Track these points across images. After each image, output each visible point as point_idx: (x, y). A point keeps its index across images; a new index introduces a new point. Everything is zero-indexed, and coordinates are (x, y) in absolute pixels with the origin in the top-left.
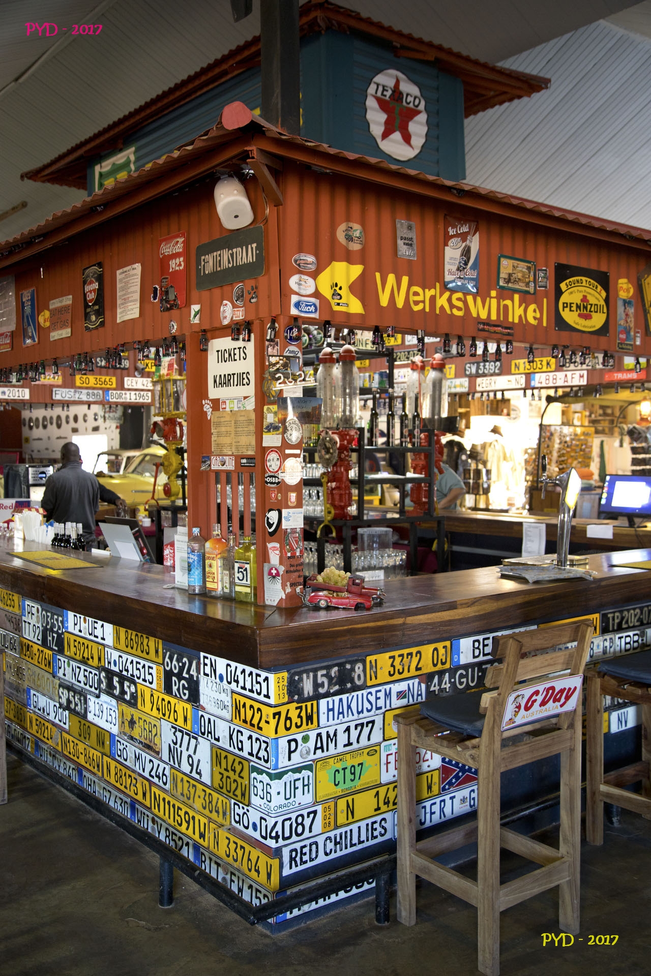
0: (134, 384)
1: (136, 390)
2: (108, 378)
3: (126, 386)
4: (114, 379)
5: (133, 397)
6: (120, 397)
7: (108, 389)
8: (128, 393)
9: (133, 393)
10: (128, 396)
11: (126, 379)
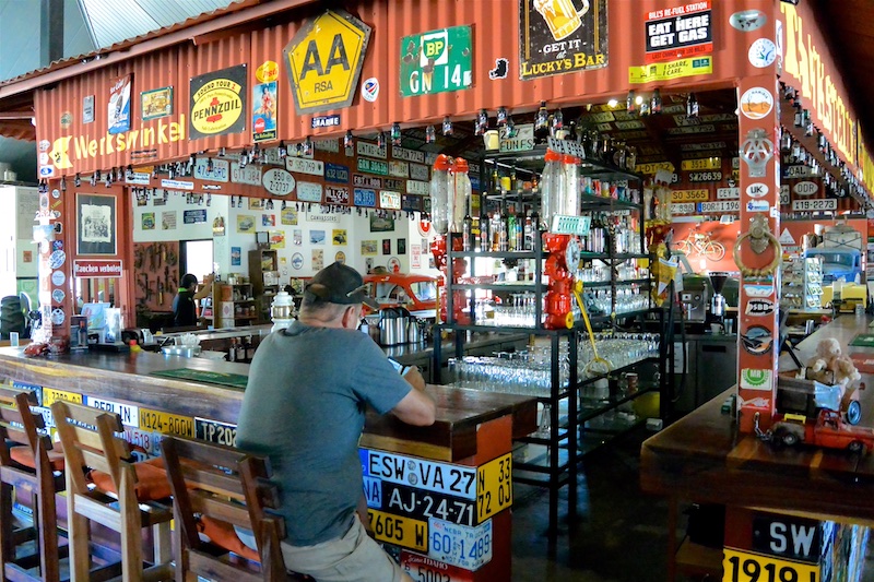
0: (727, 194)
1: (729, 200)
2: (700, 191)
3: (719, 197)
4: (706, 192)
5: (725, 207)
6: (712, 207)
7: (701, 201)
8: (720, 203)
9: (725, 203)
10: (720, 206)
11: (719, 190)
